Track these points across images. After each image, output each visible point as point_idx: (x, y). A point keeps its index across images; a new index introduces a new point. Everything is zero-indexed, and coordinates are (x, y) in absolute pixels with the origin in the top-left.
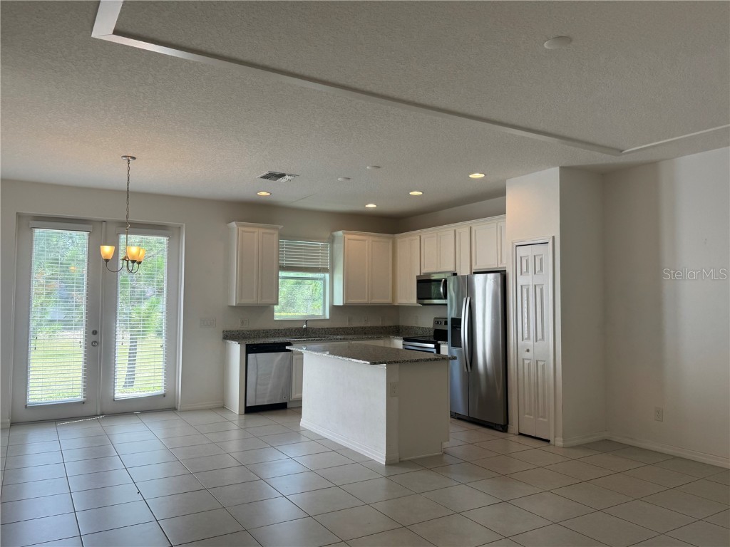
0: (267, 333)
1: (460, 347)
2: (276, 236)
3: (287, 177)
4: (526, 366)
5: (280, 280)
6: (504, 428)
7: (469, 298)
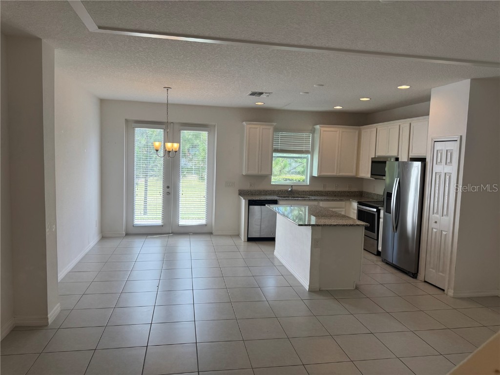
0: (266, 193)
1: (390, 213)
2: (271, 130)
3: (264, 94)
4: (434, 234)
5: (274, 159)
6: (415, 275)
7: (398, 179)
